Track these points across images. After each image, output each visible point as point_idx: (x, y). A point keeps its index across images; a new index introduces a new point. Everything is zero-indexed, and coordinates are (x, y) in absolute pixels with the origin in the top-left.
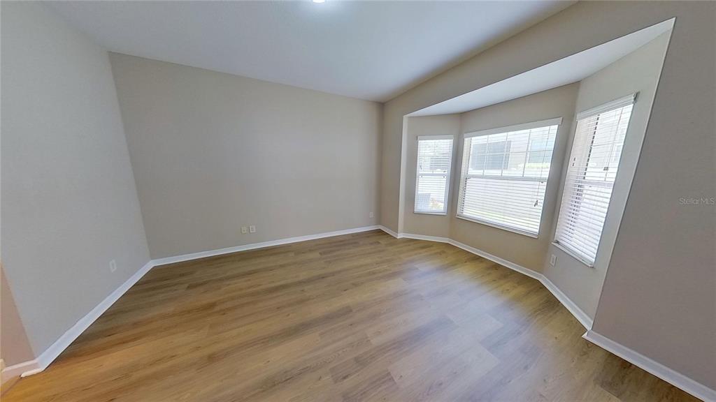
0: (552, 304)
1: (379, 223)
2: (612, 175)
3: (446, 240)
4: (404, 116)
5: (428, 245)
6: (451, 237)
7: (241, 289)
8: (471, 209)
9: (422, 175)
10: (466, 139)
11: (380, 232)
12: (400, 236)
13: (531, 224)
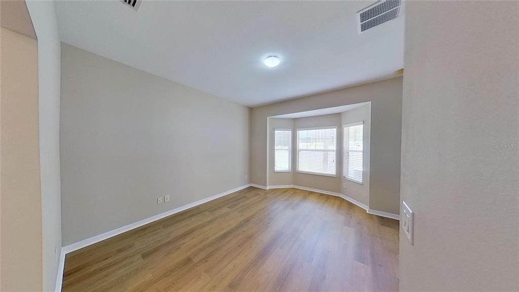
0: (351, 205)
1: (250, 182)
2: (361, 148)
3: (292, 186)
4: (268, 118)
5: (285, 191)
6: (294, 184)
7: (195, 246)
8: (303, 167)
9: (277, 150)
10: (298, 132)
11: (251, 188)
12: (268, 188)
13: (331, 170)
